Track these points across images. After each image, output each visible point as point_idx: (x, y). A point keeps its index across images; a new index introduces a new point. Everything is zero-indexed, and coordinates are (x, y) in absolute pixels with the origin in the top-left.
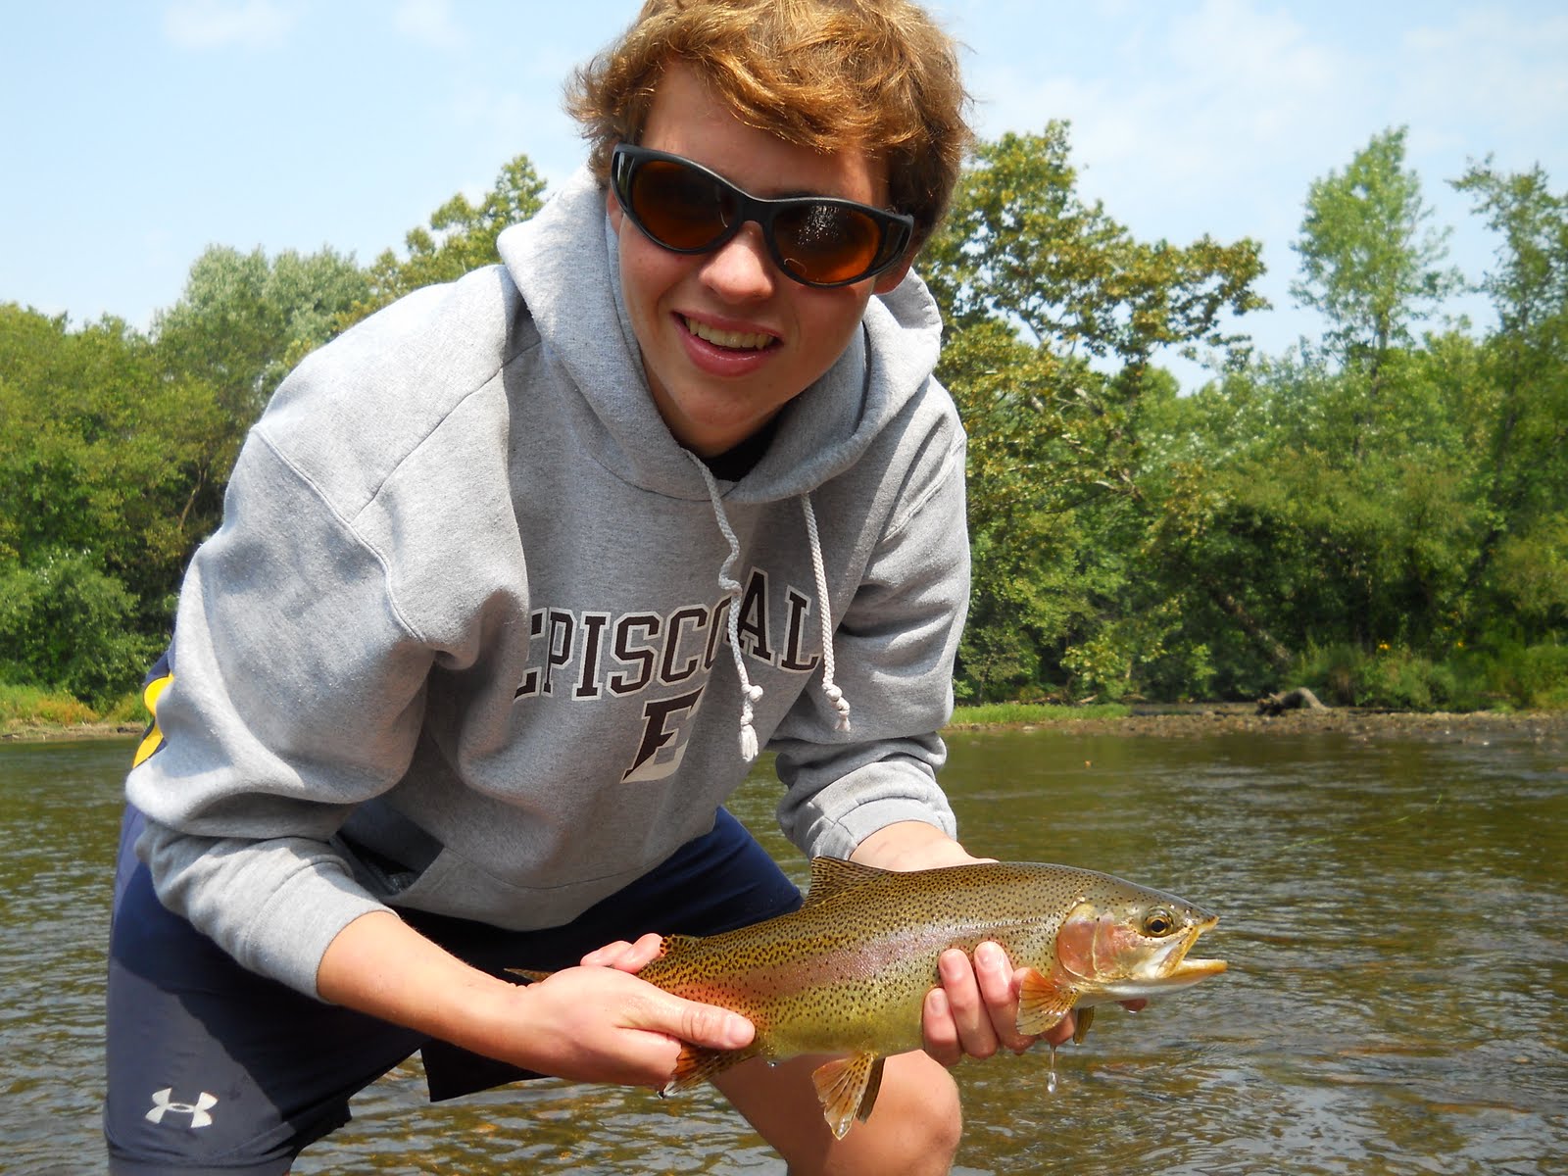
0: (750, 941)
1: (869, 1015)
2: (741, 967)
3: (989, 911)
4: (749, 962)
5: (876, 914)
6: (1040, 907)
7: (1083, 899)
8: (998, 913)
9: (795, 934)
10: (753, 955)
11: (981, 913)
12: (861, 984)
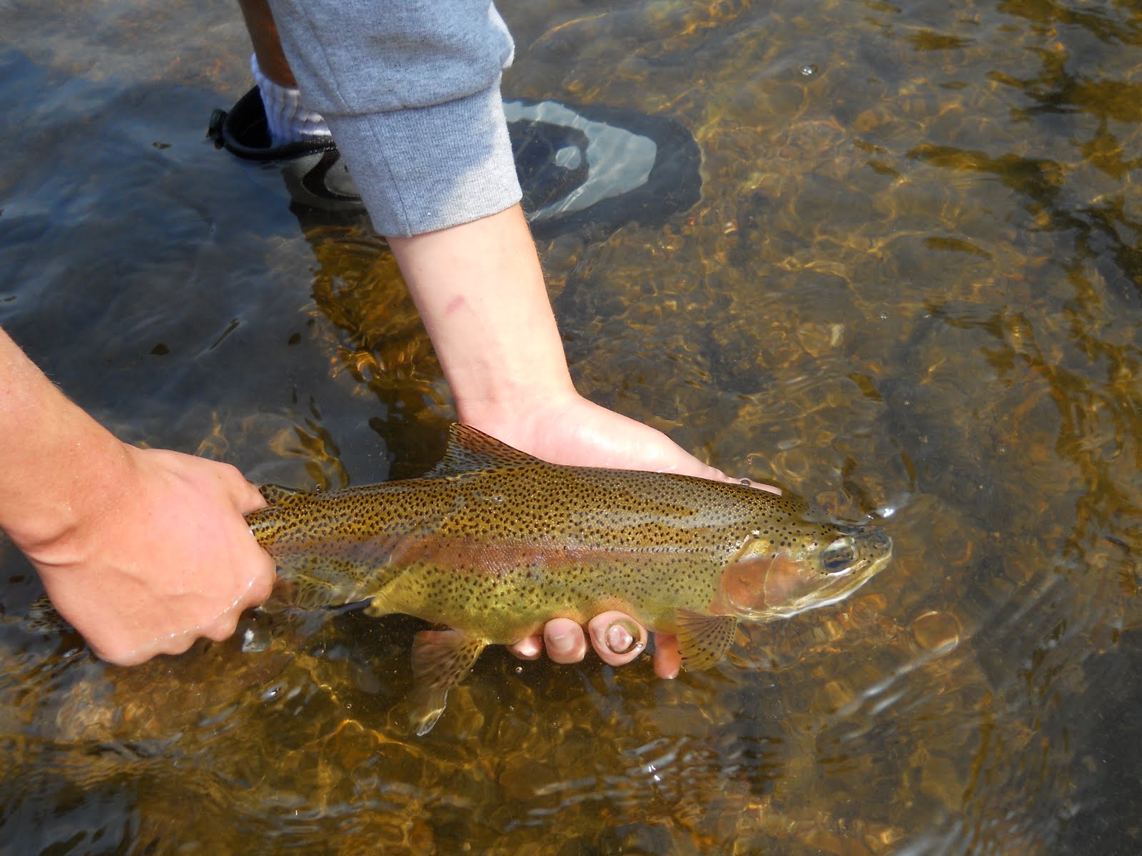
0: (369, 507)
1: (487, 611)
2: (353, 532)
3: (650, 535)
4: (364, 528)
5: (516, 510)
6: (709, 536)
7: (757, 532)
8: (659, 539)
9: (420, 509)
10: (368, 522)
11: (639, 537)
12: (481, 580)
